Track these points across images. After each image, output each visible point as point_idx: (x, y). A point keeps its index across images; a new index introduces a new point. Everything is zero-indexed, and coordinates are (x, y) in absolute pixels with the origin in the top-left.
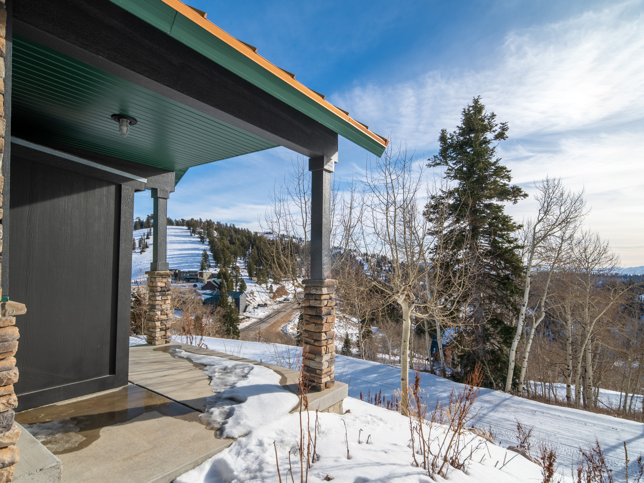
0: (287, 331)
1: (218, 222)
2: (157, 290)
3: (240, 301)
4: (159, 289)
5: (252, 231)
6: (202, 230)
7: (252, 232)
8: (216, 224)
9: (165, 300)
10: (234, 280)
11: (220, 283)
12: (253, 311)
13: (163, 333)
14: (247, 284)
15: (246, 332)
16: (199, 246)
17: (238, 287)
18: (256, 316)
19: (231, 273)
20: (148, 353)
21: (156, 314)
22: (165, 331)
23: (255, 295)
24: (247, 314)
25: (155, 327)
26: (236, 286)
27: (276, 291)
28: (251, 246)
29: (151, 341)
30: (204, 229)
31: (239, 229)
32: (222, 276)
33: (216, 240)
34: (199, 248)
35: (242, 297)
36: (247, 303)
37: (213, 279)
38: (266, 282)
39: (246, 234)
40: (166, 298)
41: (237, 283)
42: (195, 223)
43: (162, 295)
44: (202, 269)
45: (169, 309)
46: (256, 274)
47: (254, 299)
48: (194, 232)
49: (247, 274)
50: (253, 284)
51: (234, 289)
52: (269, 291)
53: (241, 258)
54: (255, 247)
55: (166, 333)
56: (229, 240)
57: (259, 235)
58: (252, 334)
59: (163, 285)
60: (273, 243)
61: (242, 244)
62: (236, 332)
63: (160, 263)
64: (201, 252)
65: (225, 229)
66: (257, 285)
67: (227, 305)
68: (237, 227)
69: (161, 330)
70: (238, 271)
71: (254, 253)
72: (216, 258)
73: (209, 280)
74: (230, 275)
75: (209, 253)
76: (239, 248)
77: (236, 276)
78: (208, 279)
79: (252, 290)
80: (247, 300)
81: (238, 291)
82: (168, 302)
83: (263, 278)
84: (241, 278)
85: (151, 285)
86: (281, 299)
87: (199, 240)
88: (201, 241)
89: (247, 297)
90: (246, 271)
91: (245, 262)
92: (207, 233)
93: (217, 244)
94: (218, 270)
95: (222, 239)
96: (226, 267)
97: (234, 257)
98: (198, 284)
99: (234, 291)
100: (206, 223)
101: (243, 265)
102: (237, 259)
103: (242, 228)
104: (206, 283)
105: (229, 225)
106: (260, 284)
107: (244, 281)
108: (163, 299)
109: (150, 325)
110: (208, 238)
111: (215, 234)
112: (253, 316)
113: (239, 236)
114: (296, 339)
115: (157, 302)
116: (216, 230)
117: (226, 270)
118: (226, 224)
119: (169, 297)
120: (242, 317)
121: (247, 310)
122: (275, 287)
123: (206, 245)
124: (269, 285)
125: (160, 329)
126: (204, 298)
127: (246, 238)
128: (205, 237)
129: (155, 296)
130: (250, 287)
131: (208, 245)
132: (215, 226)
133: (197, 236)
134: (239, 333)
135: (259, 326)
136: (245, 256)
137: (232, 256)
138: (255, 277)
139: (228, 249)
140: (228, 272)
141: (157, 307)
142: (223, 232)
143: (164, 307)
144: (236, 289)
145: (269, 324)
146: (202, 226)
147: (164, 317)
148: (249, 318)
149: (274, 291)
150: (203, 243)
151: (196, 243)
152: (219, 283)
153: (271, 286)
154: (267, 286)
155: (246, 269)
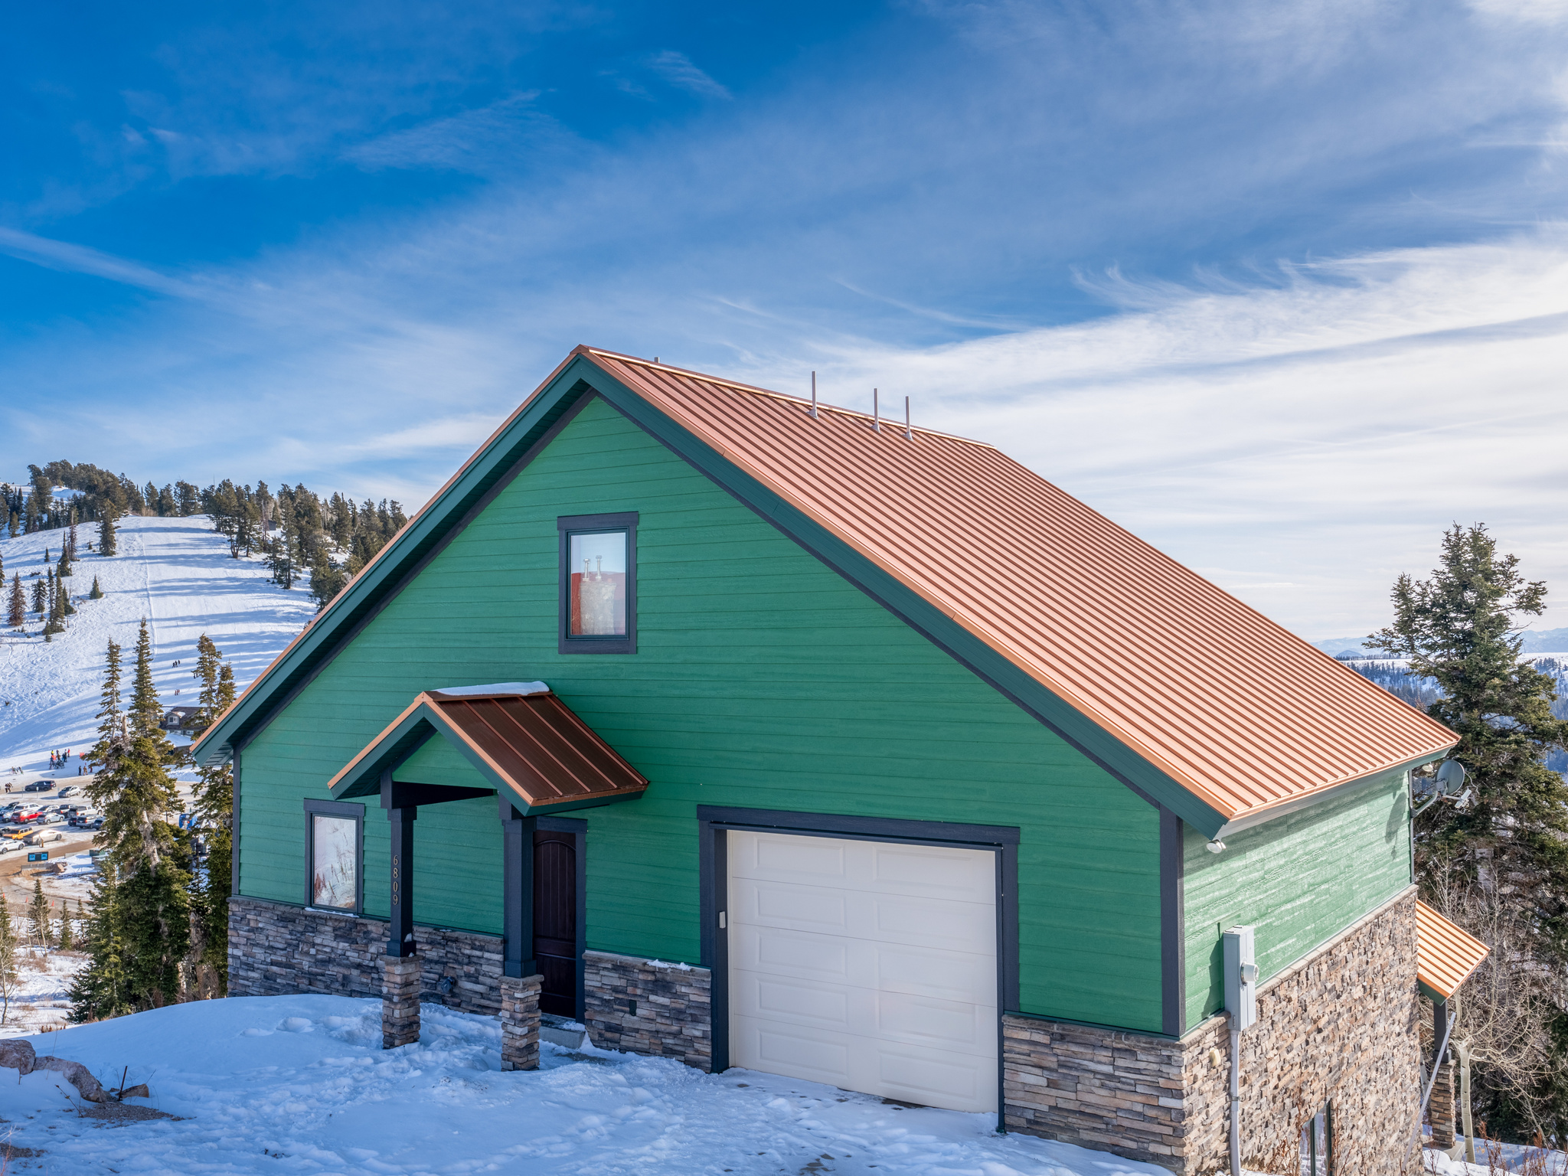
1: (331, 498)
6: (278, 534)
8: (325, 503)
16: (274, 602)
30: (283, 529)
34: (273, 612)
42: (241, 500)
48: (243, 540)
87: (269, 574)
88: (280, 580)
92: (299, 545)
100: (287, 501)
110: (305, 565)
111: (334, 548)
118: (366, 504)
123: (300, 594)
128: (293, 559)
131: (310, 595)
132: (324, 514)
133: (257, 557)
150: (287, 587)
151: (262, 591)
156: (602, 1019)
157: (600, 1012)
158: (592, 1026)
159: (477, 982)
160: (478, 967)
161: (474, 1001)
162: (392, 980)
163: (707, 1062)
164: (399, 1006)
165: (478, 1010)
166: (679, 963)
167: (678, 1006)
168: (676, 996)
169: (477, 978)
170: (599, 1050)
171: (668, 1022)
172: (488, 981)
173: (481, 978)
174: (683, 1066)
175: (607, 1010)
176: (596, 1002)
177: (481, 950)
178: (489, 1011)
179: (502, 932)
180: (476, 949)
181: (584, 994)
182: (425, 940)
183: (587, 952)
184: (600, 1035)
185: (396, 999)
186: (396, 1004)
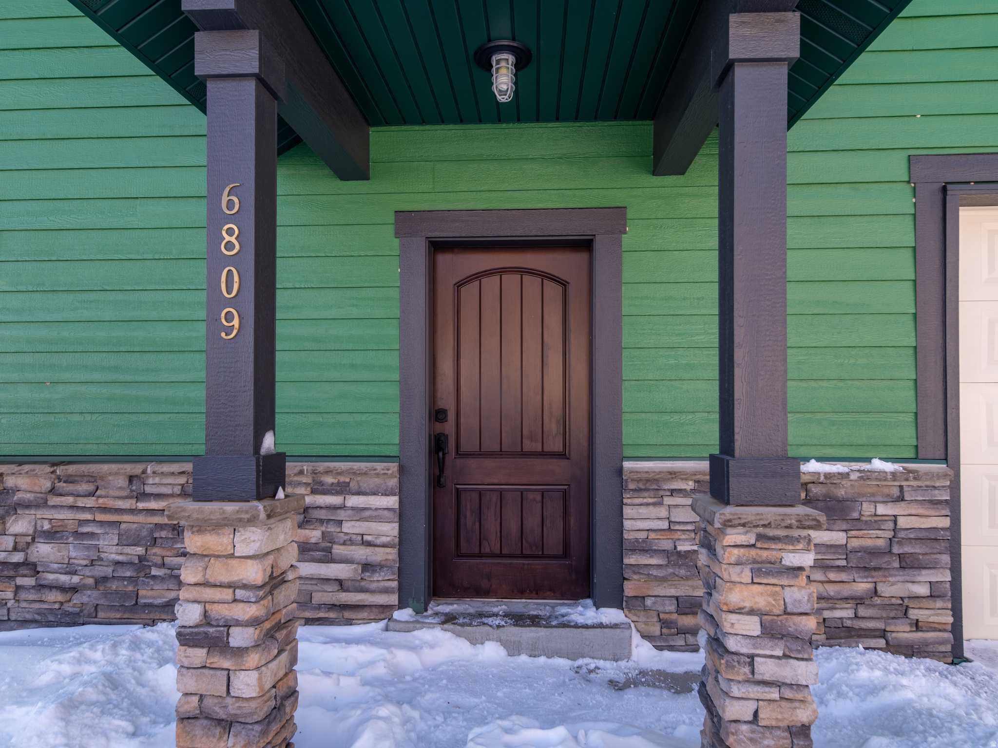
156: (673, 592)
157: (663, 580)
158: (646, 609)
159: (328, 558)
160: (332, 528)
161: (317, 598)
162: (225, 578)
163: (943, 642)
164: (253, 659)
165: (332, 615)
166: (868, 460)
167: (868, 543)
168: (859, 524)
169: (329, 550)
170: (667, 654)
171: (843, 576)
172: (361, 553)
173: (338, 550)
174: (889, 656)
175: (682, 572)
176: (654, 561)
177: (338, 493)
178: (364, 614)
179: (394, 451)
180: (325, 493)
181: (620, 546)
182: (177, 489)
183: (627, 465)
184: (665, 624)
185: (239, 637)
186: (240, 652)
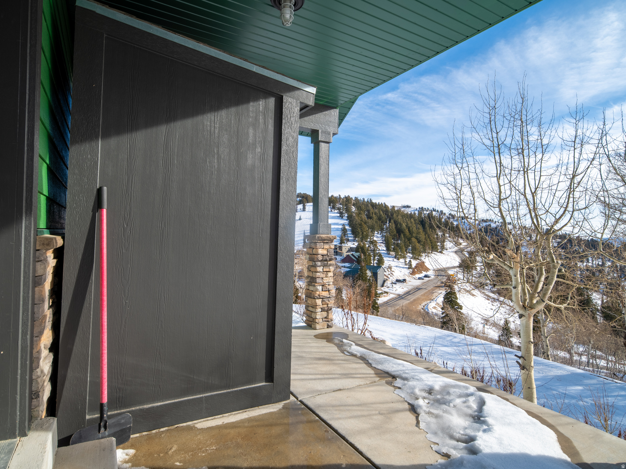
0: (428, 310)
1: (355, 197)
2: (317, 259)
3: (378, 275)
4: (320, 258)
5: (389, 204)
6: (341, 206)
7: (389, 206)
8: (354, 199)
9: (327, 272)
10: (371, 254)
11: (359, 257)
12: (391, 286)
13: (325, 314)
14: (385, 259)
15: (385, 307)
16: (339, 221)
17: (376, 261)
18: (394, 292)
19: (369, 247)
20: (309, 341)
21: (317, 290)
22: (327, 311)
23: (393, 270)
24: (385, 289)
25: (315, 306)
26: (374, 260)
27: (416, 267)
28: (388, 220)
29: (310, 323)
30: (343, 205)
31: (376, 203)
32: (360, 249)
33: (354, 215)
34: (338, 223)
35: (380, 272)
36: (385, 277)
37: (351, 253)
38: (404, 257)
39: (383, 208)
40: (328, 270)
41: (374, 257)
42: (335, 199)
43: (324, 266)
44: (341, 243)
45: (331, 283)
46: (394, 249)
47: (392, 274)
48: (334, 208)
49: (385, 249)
50: (391, 259)
51: (372, 263)
52: (407, 266)
53: (378, 232)
54: (392, 221)
55: (328, 315)
56: (366, 215)
57: (396, 209)
58: (391, 310)
59: (325, 252)
60: (411, 216)
61: (380, 219)
62: (376, 307)
63: (321, 224)
64: (341, 227)
65: (362, 204)
66: (395, 260)
67: (366, 279)
68: (374, 201)
69: (323, 310)
70: (375, 245)
71: (392, 227)
72: (355, 232)
73: (348, 254)
74: (368, 249)
75: (347, 227)
76: (376, 222)
77: (374, 250)
78: (346, 253)
79: (390, 265)
80: (385, 275)
81: (375, 265)
82: (331, 274)
83: (401, 252)
84: (379, 252)
85: (311, 252)
86: (421, 275)
87: (338, 215)
88: (340, 216)
89: (385, 272)
90: (383, 245)
91: (383, 236)
92: (346, 208)
93: (355, 218)
94: (356, 244)
95: (360, 214)
96: (364, 241)
97: (372, 231)
98: (337, 257)
99: (372, 265)
100: (345, 199)
101: (380, 239)
102: (374, 234)
103: (379, 203)
104: (345, 256)
105: (366, 200)
106: (398, 259)
107: (381, 255)
108: (325, 270)
109: (310, 303)
110: (346, 213)
111: (353, 209)
112: (391, 291)
113: (377, 211)
114: (441, 320)
115: (318, 274)
116: (354, 205)
117: (364, 244)
118: (364, 199)
119: (332, 269)
120: (380, 292)
121: (385, 285)
122: (414, 263)
123: (344, 219)
124: (408, 260)
125: (321, 308)
126: (343, 270)
127: (383, 212)
128: (344, 212)
129: (315, 266)
130: (388, 261)
131: (347, 220)
132: (353, 202)
133: (336, 211)
134: (378, 308)
135: (397, 302)
136: (382, 229)
137: (370, 230)
138: (392, 251)
139: (365, 223)
140: (365, 246)
141: (318, 280)
142: (360, 207)
143: (326, 280)
144: (374, 263)
145: (409, 301)
146: (341, 202)
147: (325, 294)
148: (387, 293)
149: (413, 266)
150: (342, 218)
151: (336, 218)
152: (357, 257)
153: (410, 261)
154: (405, 261)
155: (384, 243)
